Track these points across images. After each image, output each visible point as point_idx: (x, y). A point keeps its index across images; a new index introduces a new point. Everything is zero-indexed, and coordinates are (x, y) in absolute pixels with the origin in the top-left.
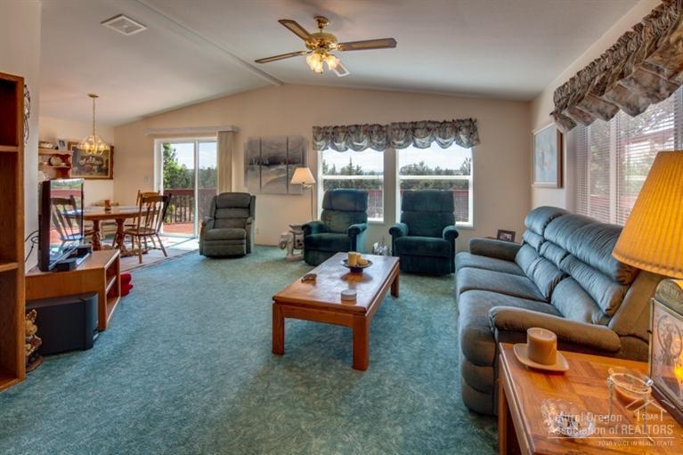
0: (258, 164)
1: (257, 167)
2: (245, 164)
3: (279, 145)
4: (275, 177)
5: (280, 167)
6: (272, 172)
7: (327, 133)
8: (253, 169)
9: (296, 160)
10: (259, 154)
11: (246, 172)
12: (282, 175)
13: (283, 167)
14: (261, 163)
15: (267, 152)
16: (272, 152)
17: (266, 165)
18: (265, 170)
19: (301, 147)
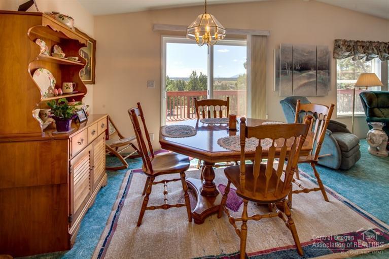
0: (291, 69)
1: (289, 71)
2: (278, 69)
3: (310, 53)
4: (306, 81)
5: (311, 72)
6: (303, 76)
7: (349, 46)
8: (286, 74)
9: (324, 67)
10: (291, 60)
11: (278, 76)
12: (312, 80)
13: (313, 72)
14: (293, 68)
15: (299, 58)
16: (304, 59)
17: (297, 70)
18: (297, 75)
19: (327, 56)
